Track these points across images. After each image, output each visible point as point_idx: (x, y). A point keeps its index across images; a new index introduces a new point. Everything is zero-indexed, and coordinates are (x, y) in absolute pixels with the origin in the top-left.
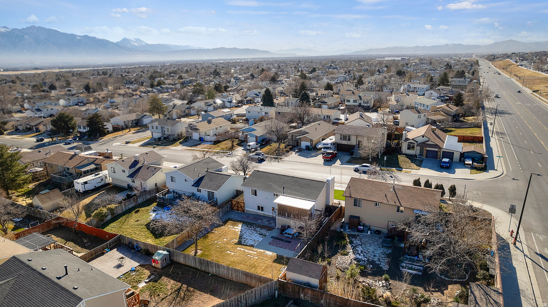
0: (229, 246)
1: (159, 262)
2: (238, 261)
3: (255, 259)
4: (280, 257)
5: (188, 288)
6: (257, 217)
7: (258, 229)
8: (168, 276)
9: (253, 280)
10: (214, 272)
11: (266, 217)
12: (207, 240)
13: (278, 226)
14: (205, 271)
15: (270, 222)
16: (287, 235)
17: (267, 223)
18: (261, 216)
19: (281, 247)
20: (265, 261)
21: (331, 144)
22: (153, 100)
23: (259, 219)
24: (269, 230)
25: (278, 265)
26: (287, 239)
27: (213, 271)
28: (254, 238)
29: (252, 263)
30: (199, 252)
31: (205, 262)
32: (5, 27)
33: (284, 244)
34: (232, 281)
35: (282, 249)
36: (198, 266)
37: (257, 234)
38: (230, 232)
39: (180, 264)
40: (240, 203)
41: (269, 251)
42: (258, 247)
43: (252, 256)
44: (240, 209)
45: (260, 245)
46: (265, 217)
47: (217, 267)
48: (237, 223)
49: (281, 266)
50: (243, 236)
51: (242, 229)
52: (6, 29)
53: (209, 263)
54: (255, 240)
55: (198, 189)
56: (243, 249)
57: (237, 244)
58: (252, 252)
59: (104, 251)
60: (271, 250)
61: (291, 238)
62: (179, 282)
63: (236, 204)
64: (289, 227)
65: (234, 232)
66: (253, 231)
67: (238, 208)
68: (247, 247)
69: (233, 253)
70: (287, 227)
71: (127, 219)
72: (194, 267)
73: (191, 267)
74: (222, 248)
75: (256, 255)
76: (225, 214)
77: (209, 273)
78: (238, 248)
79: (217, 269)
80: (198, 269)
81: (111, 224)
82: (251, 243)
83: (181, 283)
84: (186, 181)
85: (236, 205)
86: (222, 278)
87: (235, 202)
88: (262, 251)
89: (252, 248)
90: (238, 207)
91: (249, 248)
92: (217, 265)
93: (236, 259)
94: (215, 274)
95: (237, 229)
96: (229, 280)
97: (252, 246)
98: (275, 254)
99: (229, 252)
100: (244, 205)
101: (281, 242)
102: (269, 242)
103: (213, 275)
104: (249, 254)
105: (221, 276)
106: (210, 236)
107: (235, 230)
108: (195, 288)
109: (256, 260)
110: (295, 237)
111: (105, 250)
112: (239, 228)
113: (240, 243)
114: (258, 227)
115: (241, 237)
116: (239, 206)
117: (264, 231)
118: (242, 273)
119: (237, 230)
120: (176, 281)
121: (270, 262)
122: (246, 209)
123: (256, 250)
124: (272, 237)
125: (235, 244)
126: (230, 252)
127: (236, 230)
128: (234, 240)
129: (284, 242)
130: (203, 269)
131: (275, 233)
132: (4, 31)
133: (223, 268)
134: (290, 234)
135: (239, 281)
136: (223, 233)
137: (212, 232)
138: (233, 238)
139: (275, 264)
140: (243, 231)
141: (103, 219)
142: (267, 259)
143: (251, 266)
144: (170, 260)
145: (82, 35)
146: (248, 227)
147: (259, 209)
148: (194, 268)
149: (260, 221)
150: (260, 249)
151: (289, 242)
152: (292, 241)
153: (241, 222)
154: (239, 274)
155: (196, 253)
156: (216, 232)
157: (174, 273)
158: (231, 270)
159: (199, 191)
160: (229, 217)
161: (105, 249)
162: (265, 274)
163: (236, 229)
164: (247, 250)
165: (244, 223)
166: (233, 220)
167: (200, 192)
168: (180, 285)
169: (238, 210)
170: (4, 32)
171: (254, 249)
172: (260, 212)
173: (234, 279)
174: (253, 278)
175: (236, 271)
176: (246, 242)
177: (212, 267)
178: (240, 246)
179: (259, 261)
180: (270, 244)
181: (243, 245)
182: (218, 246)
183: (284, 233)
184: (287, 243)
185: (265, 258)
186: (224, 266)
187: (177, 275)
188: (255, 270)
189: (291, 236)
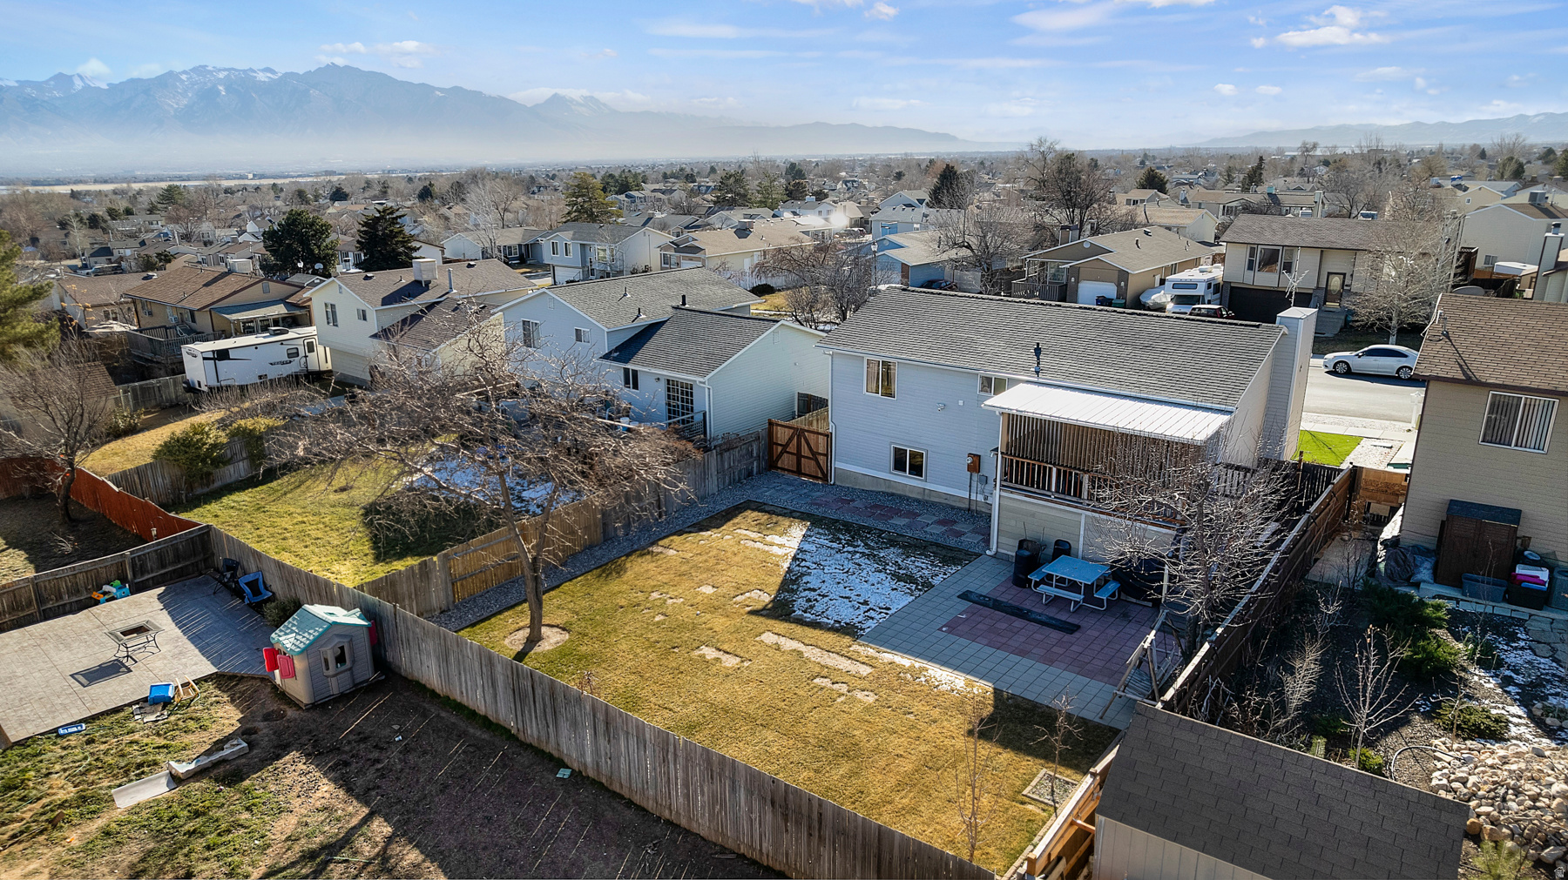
0: (719, 623)
1: (300, 665)
2: (751, 709)
3: (858, 708)
4: (1017, 706)
5: (395, 849)
6: (888, 503)
7: (891, 554)
8: (318, 752)
9: (826, 853)
10: (589, 760)
11: (934, 504)
12: (614, 585)
13: (1002, 543)
14: (543, 747)
15: (957, 527)
16: (1052, 591)
17: (937, 530)
18: (908, 498)
19: (1023, 653)
20: (922, 725)
21: (1209, 286)
22: (578, 186)
23: (898, 513)
24: (947, 561)
25: (1006, 756)
26: (1052, 612)
27: (583, 755)
28: (864, 591)
29: (837, 725)
30: (552, 639)
31: (539, 691)
32: (268, 70)
33: (1038, 636)
34: (687, 832)
35: (1026, 662)
36: (504, 713)
37: (883, 576)
38: (737, 559)
39: (420, 688)
40: (811, 437)
41: (945, 663)
42: (886, 637)
43: (844, 688)
44: (808, 466)
45: (897, 627)
46: (926, 504)
47: (601, 727)
48: (786, 522)
49: (1027, 763)
50: (805, 579)
51: (806, 547)
52: (269, 75)
53: (560, 699)
54: (866, 603)
55: (626, 371)
56: (795, 645)
57: (768, 616)
58: (844, 664)
59: (95, 595)
60: (955, 661)
61: (1079, 608)
62: (363, 798)
63: (791, 439)
64: (1063, 549)
65: (761, 557)
66: (863, 561)
67: (799, 464)
68: (817, 633)
69: (730, 662)
70: (1050, 551)
71: (308, 483)
72: (485, 718)
73: (472, 715)
74: (682, 627)
75: (865, 684)
76: (733, 482)
77: (561, 764)
78: (764, 637)
79: (602, 741)
80: (507, 731)
81: (233, 497)
82: (847, 614)
83: (367, 804)
84: (579, 339)
85: (792, 448)
86: (630, 803)
87: (788, 432)
88: (905, 661)
89: (847, 640)
90: (799, 455)
91: (830, 638)
92: (600, 716)
93: (741, 695)
94: (591, 773)
95: (781, 546)
96: (669, 823)
97: (849, 630)
98: (982, 688)
99: (710, 653)
100: (829, 445)
101: (1019, 623)
102: (948, 618)
103: (579, 778)
104: (826, 672)
105: (625, 793)
106: (638, 568)
107: (766, 548)
108: (430, 856)
109: (867, 709)
110: (1100, 602)
111: (106, 588)
112: (787, 541)
113: (780, 610)
114: (892, 543)
115: (790, 583)
116: (805, 451)
117: (919, 566)
118: (750, 792)
119: (780, 552)
120: (349, 791)
121: (953, 733)
122: (838, 464)
123: (871, 652)
124: (965, 596)
125: (751, 613)
126: (716, 654)
127: (775, 550)
128: (755, 594)
129: (1034, 626)
130: (532, 732)
131: (984, 578)
132: (266, 80)
133: (633, 742)
134: (1073, 586)
135: (730, 844)
136: (701, 559)
137: (649, 553)
138: (748, 583)
139: (986, 749)
140: (807, 557)
141: (209, 474)
142: (936, 713)
143: (825, 744)
144: (380, 661)
145: (448, 86)
146: (836, 540)
147: (899, 465)
148: (486, 723)
149: (900, 522)
150: (895, 648)
151: (1071, 629)
152: (1083, 624)
153: (803, 519)
154: (733, 789)
155: (534, 639)
156: (672, 552)
157: (364, 740)
158: (681, 760)
159: (632, 379)
160: (749, 494)
161: (109, 583)
162: (914, 810)
163: (772, 545)
164: (816, 650)
165: (816, 521)
166: (767, 508)
167: (636, 386)
168: (354, 821)
169: (799, 472)
170: (264, 82)
171: (855, 647)
172: (906, 480)
173: (703, 826)
174: (827, 833)
175: (719, 769)
176: (819, 608)
177: (574, 724)
178: (781, 626)
179: (880, 723)
180: (953, 627)
181: (800, 622)
182: (657, 619)
183: (1034, 578)
184: (1055, 635)
185: (918, 707)
186: (640, 727)
187: (375, 755)
188: (853, 774)
189: (1079, 597)
